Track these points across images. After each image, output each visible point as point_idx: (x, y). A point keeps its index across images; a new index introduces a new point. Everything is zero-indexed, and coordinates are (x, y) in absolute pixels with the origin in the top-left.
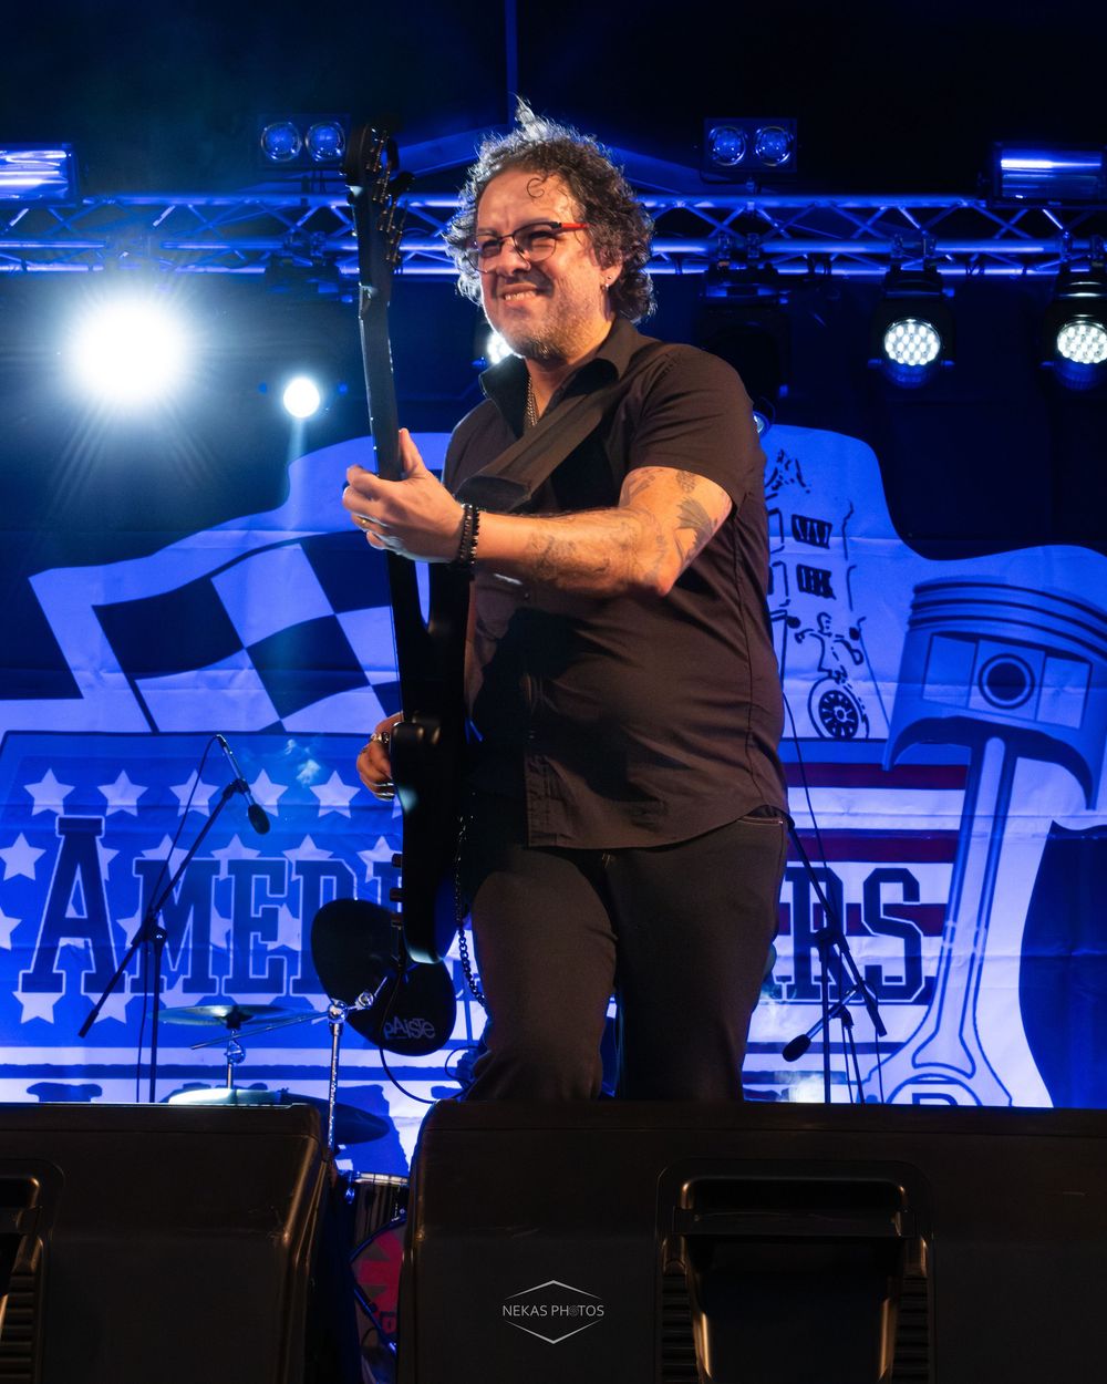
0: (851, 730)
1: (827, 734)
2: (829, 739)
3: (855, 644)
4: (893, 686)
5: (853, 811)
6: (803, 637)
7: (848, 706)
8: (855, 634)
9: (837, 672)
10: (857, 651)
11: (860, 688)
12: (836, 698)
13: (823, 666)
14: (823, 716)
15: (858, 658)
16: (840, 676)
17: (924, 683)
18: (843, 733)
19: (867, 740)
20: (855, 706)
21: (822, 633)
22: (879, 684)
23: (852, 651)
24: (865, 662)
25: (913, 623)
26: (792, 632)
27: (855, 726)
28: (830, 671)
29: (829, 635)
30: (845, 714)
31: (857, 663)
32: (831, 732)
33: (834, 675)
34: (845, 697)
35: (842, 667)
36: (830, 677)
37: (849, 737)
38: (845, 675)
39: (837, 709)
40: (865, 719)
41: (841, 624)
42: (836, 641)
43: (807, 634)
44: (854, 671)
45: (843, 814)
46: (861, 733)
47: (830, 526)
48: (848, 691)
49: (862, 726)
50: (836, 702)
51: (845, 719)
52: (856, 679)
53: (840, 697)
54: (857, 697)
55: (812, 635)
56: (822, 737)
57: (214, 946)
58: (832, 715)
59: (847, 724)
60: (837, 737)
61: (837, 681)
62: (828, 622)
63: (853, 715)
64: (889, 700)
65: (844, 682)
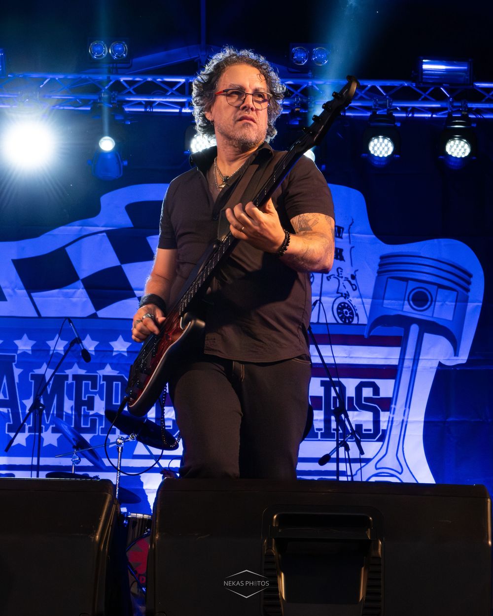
0: (351, 320)
1: (340, 322)
2: (341, 324)
3: (353, 282)
4: (369, 301)
5: (351, 356)
6: (330, 278)
7: (350, 309)
8: (353, 277)
9: (345, 294)
10: (354, 285)
11: (355, 301)
12: (344, 305)
13: (339, 291)
14: (338, 313)
15: (354, 288)
16: (346, 296)
17: (383, 299)
18: (347, 321)
19: (358, 324)
20: (353, 309)
21: (338, 276)
22: (364, 300)
23: (351, 285)
24: (357, 289)
25: (379, 273)
26: (325, 276)
27: (353, 318)
28: (342, 294)
29: (342, 277)
30: (348, 312)
31: (354, 290)
32: (341, 320)
33: (344, 295)
34: (348, 305)
35: (347, 292)
36: (342, 296)
37: (350, 323)
38: (349, 295)
39: (345, 310)
40: (357, 315)
41: (347, 272)
42: (345, 280)
43: (332, 277)
44: (352, 293)
45: (347, 357)
46: (355, 321)
47: (343, 229)
48: (350, 303)
49: (355, 318)
50: (344, 307)
51: (348, 315)
52: (353, 297)
53: (346, 305)
54: (354, 305)
55: (334, 277)
56: (338, 323)
57: (66, 413)
58: (343, 313)
59: (349, 318)
60: (345, 323)
61: (345, 298)
62: (341, 271)
63: (352, 313)
64: (368, 307)
65: (348, 298)
